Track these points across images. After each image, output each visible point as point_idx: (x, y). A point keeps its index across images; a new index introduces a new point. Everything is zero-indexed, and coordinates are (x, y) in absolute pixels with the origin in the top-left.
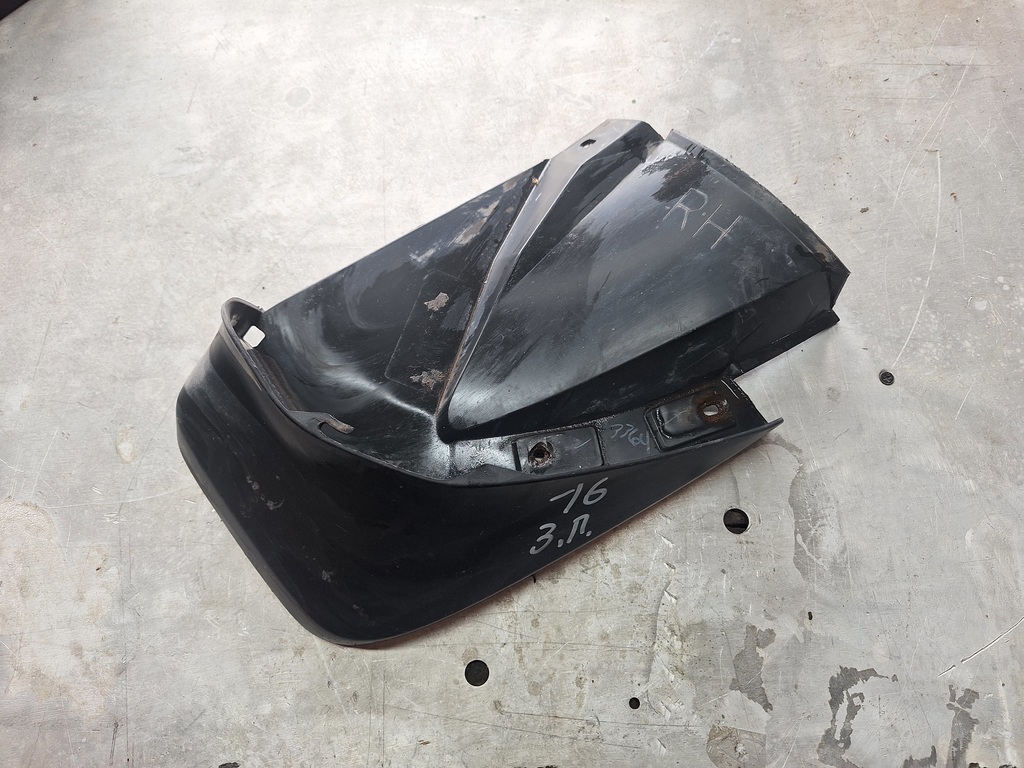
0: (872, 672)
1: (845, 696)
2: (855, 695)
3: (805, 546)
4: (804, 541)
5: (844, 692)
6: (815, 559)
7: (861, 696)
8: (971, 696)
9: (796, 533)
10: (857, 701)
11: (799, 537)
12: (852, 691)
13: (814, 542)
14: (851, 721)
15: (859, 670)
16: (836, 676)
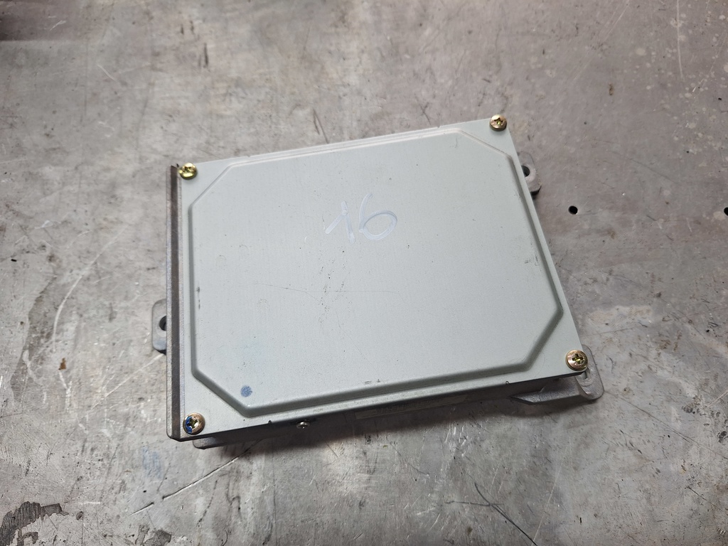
0: (57, 508)
1: (16, 536)
2: (30, 535)
3: (29, 364)
4: (30, 359)
5: (17, 532)
6: (35, 379)
7: (34, 536)
8: (163, 537)
9: (24, 349)
10: (28, 542)
11: (27, 353)
12: (25, 531)
13: (42, 359)
15: (41, 506)
16: (13, 512)
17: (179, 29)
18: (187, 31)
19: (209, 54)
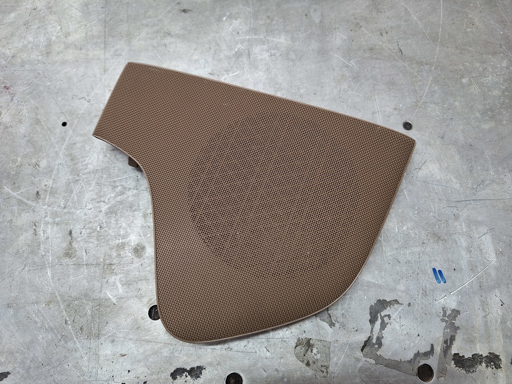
0: (396, 301)
1: (379, 317)
2: (385, 316)
5: (379, 315)
7: (389, 316)
8: (456, 313)
10: (386, 319)
12: (383, 314)
14: (383, 332)
15: (388, 301)
16: (374, 305)
17: (379, 32)
18: (384, 34)
19: (402, 48)
